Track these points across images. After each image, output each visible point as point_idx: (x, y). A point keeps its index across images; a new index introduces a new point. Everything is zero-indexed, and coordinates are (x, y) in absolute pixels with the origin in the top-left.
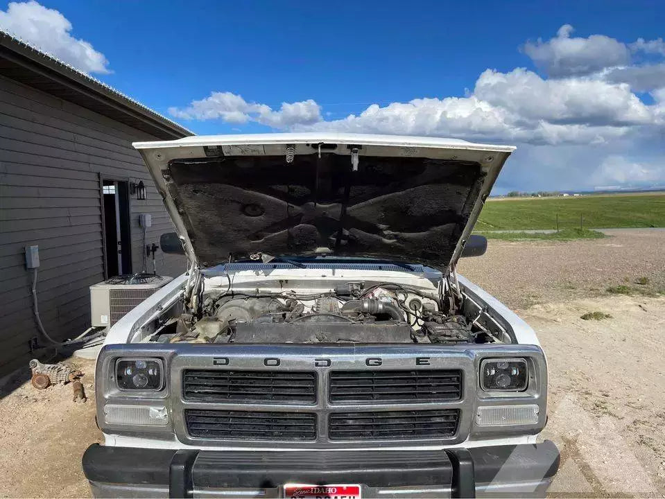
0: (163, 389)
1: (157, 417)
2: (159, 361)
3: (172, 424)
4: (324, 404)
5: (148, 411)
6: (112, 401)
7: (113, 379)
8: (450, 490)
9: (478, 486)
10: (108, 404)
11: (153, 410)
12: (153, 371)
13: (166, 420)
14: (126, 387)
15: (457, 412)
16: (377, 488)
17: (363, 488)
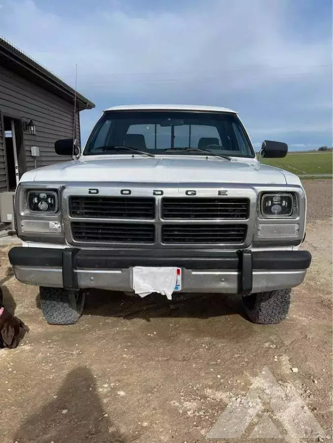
0: (57, 212)
1: (54, 227)
2: (55, 194)
3: (64, 233)
4: (159, 219)
5: (48, 224)
6: (26, 217)
7: (26, 204)
8: (236, 273)
9: (254, 272)
10: (24, 219)
11: (52, 223)
12: (51, 201)
13: (60, 230)
14: (34, 210)
15: (245, 227)
16: (190, 270)
17: (182, 270)
